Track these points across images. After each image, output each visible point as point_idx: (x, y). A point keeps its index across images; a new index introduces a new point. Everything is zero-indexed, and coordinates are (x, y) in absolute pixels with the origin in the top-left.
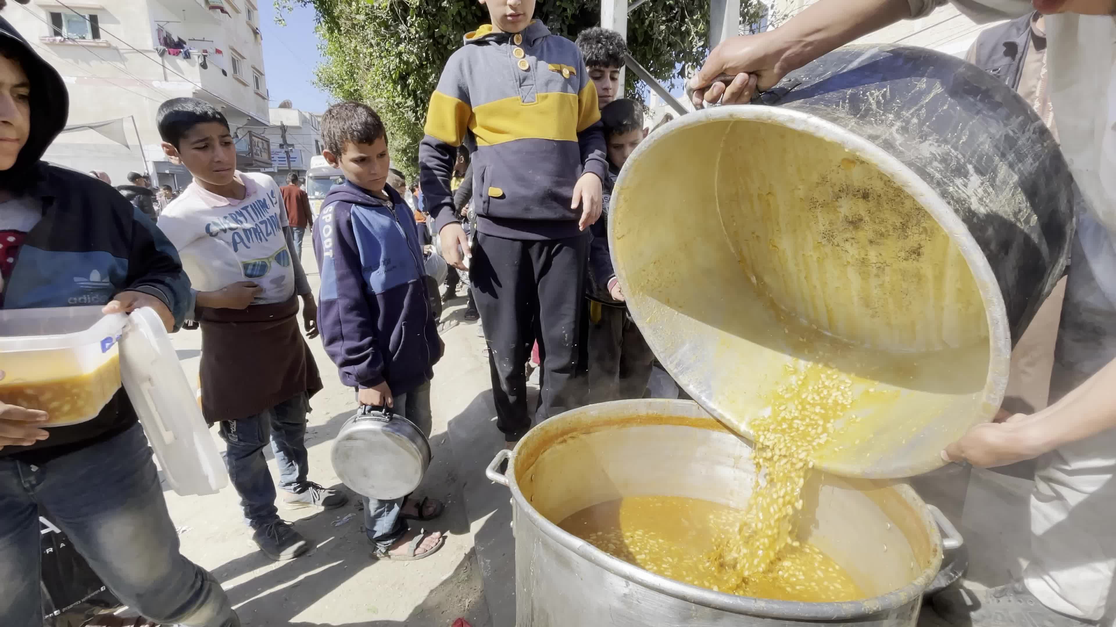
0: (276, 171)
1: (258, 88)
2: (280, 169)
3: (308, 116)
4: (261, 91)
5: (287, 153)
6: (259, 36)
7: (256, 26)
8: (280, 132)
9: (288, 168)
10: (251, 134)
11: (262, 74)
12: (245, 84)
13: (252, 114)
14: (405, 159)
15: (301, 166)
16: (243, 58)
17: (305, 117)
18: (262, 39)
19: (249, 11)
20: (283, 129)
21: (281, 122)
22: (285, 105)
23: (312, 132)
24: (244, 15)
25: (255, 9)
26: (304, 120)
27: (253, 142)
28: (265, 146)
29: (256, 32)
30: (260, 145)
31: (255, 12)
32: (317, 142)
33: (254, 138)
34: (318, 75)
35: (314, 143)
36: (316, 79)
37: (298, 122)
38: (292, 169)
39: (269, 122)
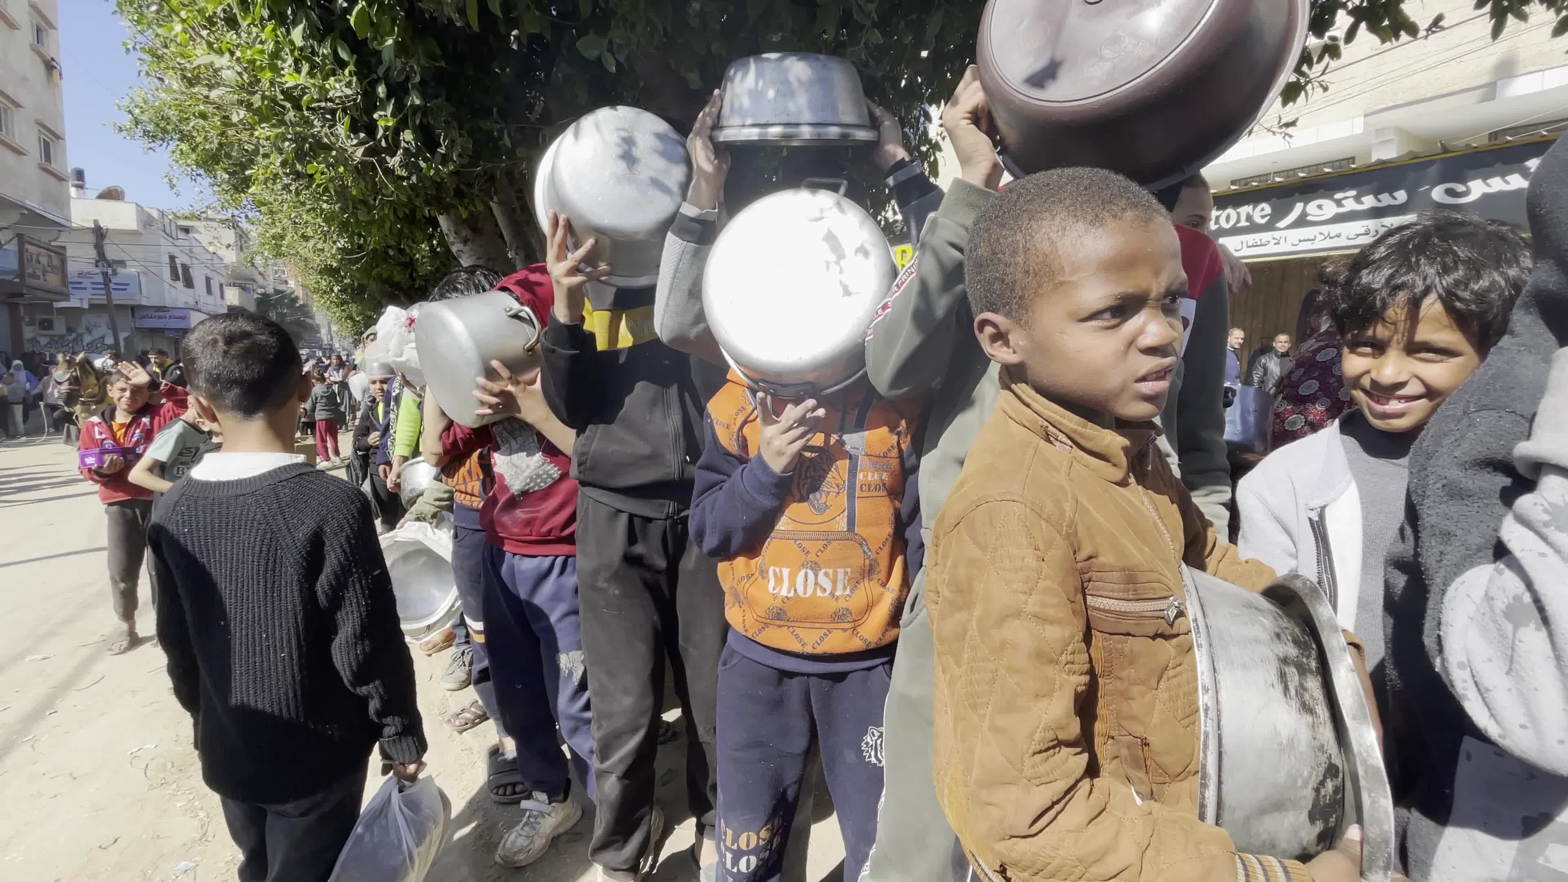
0: (86, 306)
1: (48, 158)
2: (93, 302)
3: (155, 214)
4: (54, 166)
5: (105, 274)
6: (55, 73)
7: (51, 53)
8: (91, 238)
9: (105, 302)
10: (20, 237)
11: (58, 137)
12: (18, 152)
13: (32, 203)
14: (336, 289)
15: (138, 297)
16: (17, 105)
17: (149, 216)
18: (61, 78)
19: (39, 30)
20: (99, 234)
21: (96, 222)
22: (111, 194)
23: (163, 242)
24: (26, 35)
25: (52, 26)
26: (147, 221)
27: (26, 254)
28: (56, 262)
29: (50, 66)
30: (44, 260)
31: (52, 32)
32: (172, 258)
33: (27, 246)
34: (130, 112)
35: (167, 260)
36: (126, 121)
37: (135, 224)
38: (115, 302)
39: (69, 221)
